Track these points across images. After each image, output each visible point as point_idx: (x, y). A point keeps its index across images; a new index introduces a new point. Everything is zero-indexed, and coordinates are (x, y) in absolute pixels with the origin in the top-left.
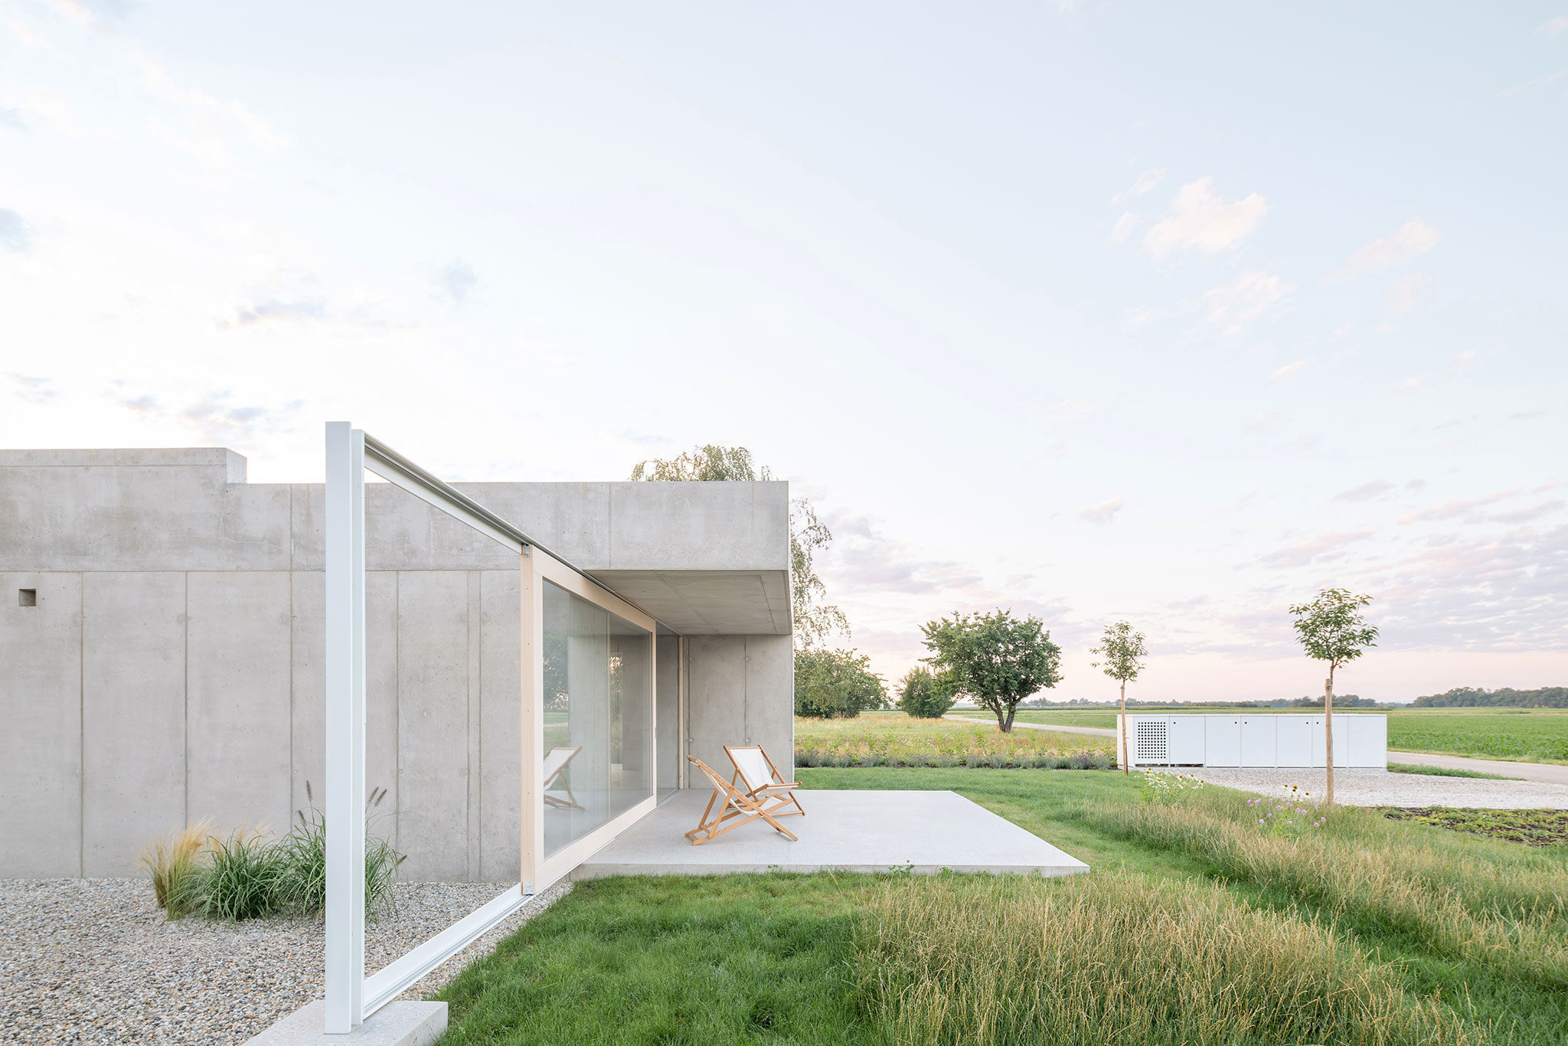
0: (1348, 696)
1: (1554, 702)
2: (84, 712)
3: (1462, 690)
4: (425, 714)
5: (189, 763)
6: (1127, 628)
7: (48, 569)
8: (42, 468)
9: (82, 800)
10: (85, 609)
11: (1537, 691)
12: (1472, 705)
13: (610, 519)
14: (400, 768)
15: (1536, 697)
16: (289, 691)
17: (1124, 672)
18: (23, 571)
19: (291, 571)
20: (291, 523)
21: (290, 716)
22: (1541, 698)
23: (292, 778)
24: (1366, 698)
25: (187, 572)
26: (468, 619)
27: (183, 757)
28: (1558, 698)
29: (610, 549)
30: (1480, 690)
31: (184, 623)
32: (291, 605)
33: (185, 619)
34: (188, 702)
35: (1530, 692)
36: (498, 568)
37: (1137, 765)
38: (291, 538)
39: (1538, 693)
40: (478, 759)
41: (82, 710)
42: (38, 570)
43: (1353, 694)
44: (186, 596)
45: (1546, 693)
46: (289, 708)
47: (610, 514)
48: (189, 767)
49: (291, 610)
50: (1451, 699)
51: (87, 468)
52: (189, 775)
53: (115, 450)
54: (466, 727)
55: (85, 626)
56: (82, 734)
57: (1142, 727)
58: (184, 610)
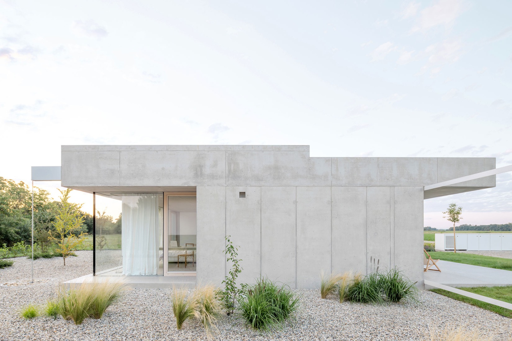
0: (428, 227)
1: (494, 229)
2: (262, 233)
3: (464, 225)
4: (376, 234)
5: (297, 250)
6: (455, 205)
7: (249, 185)
8: (248, 152)
9: (261, 263)
10: (262, 199)
11: (488, 225)
12: (468, 230)
13: (438, 169)
14: (367, 252)
15: (489, 227)
16: (331, 226)
17: (455, 220)
18: (241, 186)
19: (331, 186)
20: (331, 171)
21: (331, 235)
22: (490, 228)
23: (331, 255)
24: (433, 228)
25: (296, 186)
26: (390, 203)
27: (295, 248)
28: (495, 228)
29: (438, 180)
30: (470, 225)
31: (295, 204)
32: (331, 198)
33: (296, 202)
34: (297, 230)
35: (486, 226)
36: (400, 186)
37: (446, 250)
38: (332, 175)
39: (489, 226)
40: (393, 249)
41: (261, 232)
42: (246, 185)
43: (429, 226)
44: (296, 195)
45: (491, 226)
46: (330, 232)
47: (437, 168)
48: (297, 252)
49: (331, 200)
50: (461, 228)
51: (263, 151)
52: (297, 254)
53: (272, 146)
54: (389, 238)
55: (262, 205)
56: (261, 241)
57: (447, 238)
58: (295, 199)
